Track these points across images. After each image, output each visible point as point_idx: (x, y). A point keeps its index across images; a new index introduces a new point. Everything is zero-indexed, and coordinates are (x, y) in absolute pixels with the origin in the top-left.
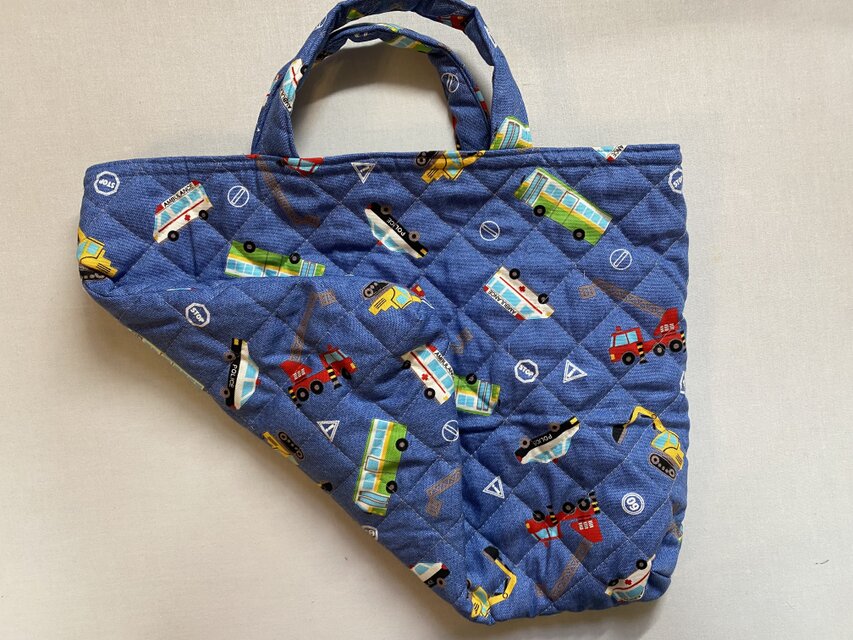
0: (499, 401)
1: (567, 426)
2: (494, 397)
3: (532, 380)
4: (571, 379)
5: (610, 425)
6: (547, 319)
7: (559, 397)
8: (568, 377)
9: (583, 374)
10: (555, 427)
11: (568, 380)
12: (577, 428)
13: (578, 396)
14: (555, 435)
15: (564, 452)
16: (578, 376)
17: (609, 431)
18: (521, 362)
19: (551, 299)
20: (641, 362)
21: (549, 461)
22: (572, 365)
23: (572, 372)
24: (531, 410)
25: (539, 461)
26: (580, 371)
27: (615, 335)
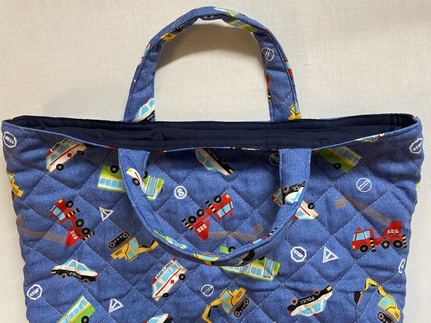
0: (279, 273)
1: (325, 292)
2: (275, 270)
3: (302, 260)
4: (328, 260)
5: (352, 292)
6: (313, 220)
7: (320, 272)
8: (326, 259)
9: (336, 257)
10: (317, 293)
11: (326, 261)
12: (330, 294)
13: (332, 272)
14: (317, 298)
15: (322, 310)
16: (332, 259)
17: (352, 296)
18: (295, 248)
19: (316, 207)
20: (373, 251)
21: (310, 315)
22: (328, 250)
23: (328, 256)
24: (301, 280)
25: (304, 314)
26: (334, 255)
27: (356, 233)
